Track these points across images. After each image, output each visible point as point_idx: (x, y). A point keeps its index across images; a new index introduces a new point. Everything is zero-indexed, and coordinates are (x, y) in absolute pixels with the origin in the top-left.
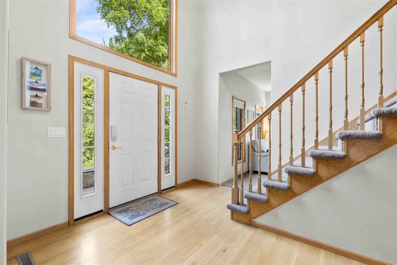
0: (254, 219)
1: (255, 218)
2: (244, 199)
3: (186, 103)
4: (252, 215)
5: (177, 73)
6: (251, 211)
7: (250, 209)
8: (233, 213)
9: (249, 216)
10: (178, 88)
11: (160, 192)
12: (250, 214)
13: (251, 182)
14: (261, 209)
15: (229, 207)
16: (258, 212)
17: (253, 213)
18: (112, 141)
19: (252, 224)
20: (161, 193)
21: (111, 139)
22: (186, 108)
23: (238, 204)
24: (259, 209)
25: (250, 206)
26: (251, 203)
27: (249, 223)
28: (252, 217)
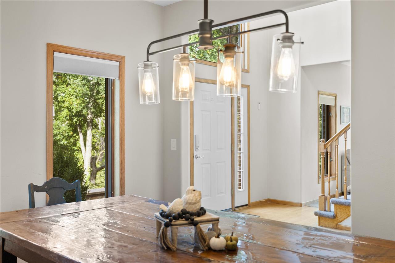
0: (340, 222)
1: (342, 221)
2: (331, 204)
3: (259, 103)
4: (338, 218)
5: (249, 69)
6: (338, 215)
7: (336, 214)
8: (321, 220)
9: (336, 220)
10: (250, 86)
11: (234, 208)
12: (337, 218)
13: (337, 189)
14: (347, 213)
15: (316, 214)
16: (344, 215)
17: (340, 217)
18: (195, 150)
19: (338, 227)
20: (235, 210)
21: (195, 149)
22: (259, 109)
23: (325, 210)
24: (345, 212)
25: (337, 210)
26: (337, 208)
27: (336, 227)
28: (339, 221)
